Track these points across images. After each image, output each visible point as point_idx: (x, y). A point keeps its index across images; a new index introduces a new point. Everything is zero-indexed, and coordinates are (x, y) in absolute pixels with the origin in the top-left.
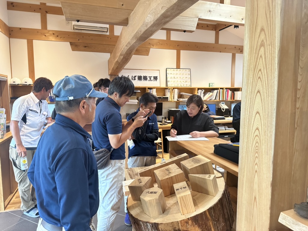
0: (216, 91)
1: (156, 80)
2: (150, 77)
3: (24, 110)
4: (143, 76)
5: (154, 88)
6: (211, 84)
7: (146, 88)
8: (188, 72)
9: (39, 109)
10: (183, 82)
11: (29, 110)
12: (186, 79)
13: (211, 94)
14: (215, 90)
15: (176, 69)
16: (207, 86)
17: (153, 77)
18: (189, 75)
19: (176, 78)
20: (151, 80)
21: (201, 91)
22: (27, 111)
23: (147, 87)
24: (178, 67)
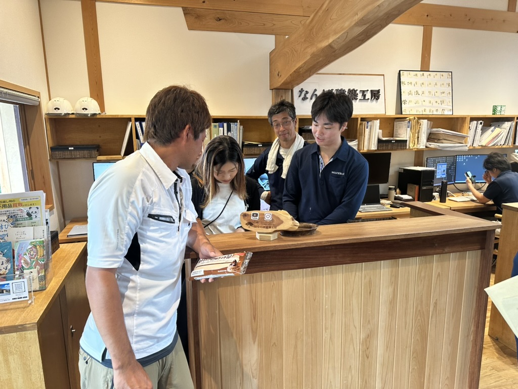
0: (507, 125)
1: (377, 99)
2: (363, 92)
3: (134, 221)
4: (347, 90)
5: (376, 119)
6: (499, 109)
7: (357, 118)
8: (446, 78)
9: (175, 207)
10: (435, 104)
11: (151, 216)
12: (443, 95)
13: (498, 130)
14: (506, 123)
15: (422, 73)
16: (489, 113)
17: (369, 92)
18: (449, 86)
19: (420, 92)
20: (366, 98)
21: (477, 124)
22: (143, 222)
23: (359, 115)
24: (425, 67)
